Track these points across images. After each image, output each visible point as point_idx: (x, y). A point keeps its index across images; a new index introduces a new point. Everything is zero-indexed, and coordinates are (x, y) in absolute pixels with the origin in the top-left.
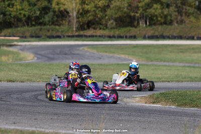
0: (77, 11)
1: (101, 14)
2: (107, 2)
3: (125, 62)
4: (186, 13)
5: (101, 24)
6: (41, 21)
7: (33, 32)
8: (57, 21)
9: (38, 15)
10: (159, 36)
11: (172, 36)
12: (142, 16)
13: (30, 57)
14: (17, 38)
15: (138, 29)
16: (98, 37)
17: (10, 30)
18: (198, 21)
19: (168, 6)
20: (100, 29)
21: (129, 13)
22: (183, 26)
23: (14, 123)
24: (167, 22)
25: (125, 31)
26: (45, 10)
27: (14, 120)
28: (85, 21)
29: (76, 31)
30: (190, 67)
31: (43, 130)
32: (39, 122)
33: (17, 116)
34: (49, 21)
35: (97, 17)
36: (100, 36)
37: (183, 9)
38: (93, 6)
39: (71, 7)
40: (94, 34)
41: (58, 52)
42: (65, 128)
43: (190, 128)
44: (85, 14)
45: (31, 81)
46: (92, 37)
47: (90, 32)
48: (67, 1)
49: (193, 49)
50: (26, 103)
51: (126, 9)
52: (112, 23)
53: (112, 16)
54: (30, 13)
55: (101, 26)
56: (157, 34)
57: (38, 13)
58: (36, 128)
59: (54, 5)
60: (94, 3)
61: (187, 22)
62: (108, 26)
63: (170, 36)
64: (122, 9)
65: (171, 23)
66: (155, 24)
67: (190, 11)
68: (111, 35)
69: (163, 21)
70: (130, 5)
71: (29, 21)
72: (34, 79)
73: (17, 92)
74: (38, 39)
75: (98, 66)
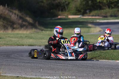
7: (113, 13)
17: (96, 12)
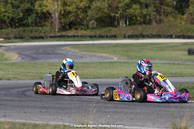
0: (59, 12)
1: (82, 15)
2: (88, 3)
3: (107, 61)
4: (164, 13)
5: (82, 25)
6: (24, 22)
7: (17, 33)
8: (40, 22)
9: (21, 17)
10: (138, 35)
11: (151, 35)
12: (122, 17)
13: (14, 57)
14: (2, 39)
15: (119, 28)
16: (80, 37)
18: (176, 20)
19: (147, 6)
20: (82, 29)
21: (110, 13)
22: (162, 25)
23: (5, 116)
24: (146, 21)
25: (105, 31)
26: (28, 12)
27: (4, 114)
28: (67, 22)
29: (59, 32)
30: (169, 63)
31: (33, 122)
32: (28, 115)
33: (6, 110)
34: (32, 23)
35: (79, 17)
36: (81, 36)
37: (161, 9)
38: (75, 7)
39: (53, 8)
40: (76, 34)
41: (42, 52)
42: (55, 119)
43: (176, 118)
44: (67, 15)
45: (17, 79)
46: (74, 37)
47: (72, 32)
48: (49, 3)
49: (172, 47)
50: (14, 99)
51: (106, 10)
52: (93, 24)
53: (93, 17)
54: (14, 14)
55: (83, 27)
56: (136, 33)
57: (21, 15)
58: (26, 120)
59: (36, 7)
60: (76, 4)
61: (165, 21)
62: (90, 26)
63: (150, 35)
64: (102, 10)
65: (150, 22)
66: (134, 24)
67: (168, 11)
68: (93, 35)
69: (142, 20)
70: (110, 6)
71: (13, 23)
72: (19, 77)
73: (4, 89)
74: (21, 40)
75: (80, 65)
